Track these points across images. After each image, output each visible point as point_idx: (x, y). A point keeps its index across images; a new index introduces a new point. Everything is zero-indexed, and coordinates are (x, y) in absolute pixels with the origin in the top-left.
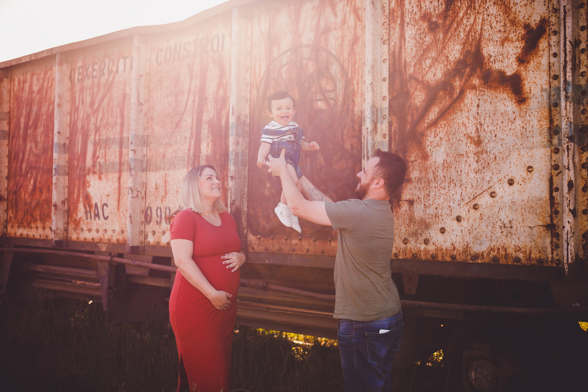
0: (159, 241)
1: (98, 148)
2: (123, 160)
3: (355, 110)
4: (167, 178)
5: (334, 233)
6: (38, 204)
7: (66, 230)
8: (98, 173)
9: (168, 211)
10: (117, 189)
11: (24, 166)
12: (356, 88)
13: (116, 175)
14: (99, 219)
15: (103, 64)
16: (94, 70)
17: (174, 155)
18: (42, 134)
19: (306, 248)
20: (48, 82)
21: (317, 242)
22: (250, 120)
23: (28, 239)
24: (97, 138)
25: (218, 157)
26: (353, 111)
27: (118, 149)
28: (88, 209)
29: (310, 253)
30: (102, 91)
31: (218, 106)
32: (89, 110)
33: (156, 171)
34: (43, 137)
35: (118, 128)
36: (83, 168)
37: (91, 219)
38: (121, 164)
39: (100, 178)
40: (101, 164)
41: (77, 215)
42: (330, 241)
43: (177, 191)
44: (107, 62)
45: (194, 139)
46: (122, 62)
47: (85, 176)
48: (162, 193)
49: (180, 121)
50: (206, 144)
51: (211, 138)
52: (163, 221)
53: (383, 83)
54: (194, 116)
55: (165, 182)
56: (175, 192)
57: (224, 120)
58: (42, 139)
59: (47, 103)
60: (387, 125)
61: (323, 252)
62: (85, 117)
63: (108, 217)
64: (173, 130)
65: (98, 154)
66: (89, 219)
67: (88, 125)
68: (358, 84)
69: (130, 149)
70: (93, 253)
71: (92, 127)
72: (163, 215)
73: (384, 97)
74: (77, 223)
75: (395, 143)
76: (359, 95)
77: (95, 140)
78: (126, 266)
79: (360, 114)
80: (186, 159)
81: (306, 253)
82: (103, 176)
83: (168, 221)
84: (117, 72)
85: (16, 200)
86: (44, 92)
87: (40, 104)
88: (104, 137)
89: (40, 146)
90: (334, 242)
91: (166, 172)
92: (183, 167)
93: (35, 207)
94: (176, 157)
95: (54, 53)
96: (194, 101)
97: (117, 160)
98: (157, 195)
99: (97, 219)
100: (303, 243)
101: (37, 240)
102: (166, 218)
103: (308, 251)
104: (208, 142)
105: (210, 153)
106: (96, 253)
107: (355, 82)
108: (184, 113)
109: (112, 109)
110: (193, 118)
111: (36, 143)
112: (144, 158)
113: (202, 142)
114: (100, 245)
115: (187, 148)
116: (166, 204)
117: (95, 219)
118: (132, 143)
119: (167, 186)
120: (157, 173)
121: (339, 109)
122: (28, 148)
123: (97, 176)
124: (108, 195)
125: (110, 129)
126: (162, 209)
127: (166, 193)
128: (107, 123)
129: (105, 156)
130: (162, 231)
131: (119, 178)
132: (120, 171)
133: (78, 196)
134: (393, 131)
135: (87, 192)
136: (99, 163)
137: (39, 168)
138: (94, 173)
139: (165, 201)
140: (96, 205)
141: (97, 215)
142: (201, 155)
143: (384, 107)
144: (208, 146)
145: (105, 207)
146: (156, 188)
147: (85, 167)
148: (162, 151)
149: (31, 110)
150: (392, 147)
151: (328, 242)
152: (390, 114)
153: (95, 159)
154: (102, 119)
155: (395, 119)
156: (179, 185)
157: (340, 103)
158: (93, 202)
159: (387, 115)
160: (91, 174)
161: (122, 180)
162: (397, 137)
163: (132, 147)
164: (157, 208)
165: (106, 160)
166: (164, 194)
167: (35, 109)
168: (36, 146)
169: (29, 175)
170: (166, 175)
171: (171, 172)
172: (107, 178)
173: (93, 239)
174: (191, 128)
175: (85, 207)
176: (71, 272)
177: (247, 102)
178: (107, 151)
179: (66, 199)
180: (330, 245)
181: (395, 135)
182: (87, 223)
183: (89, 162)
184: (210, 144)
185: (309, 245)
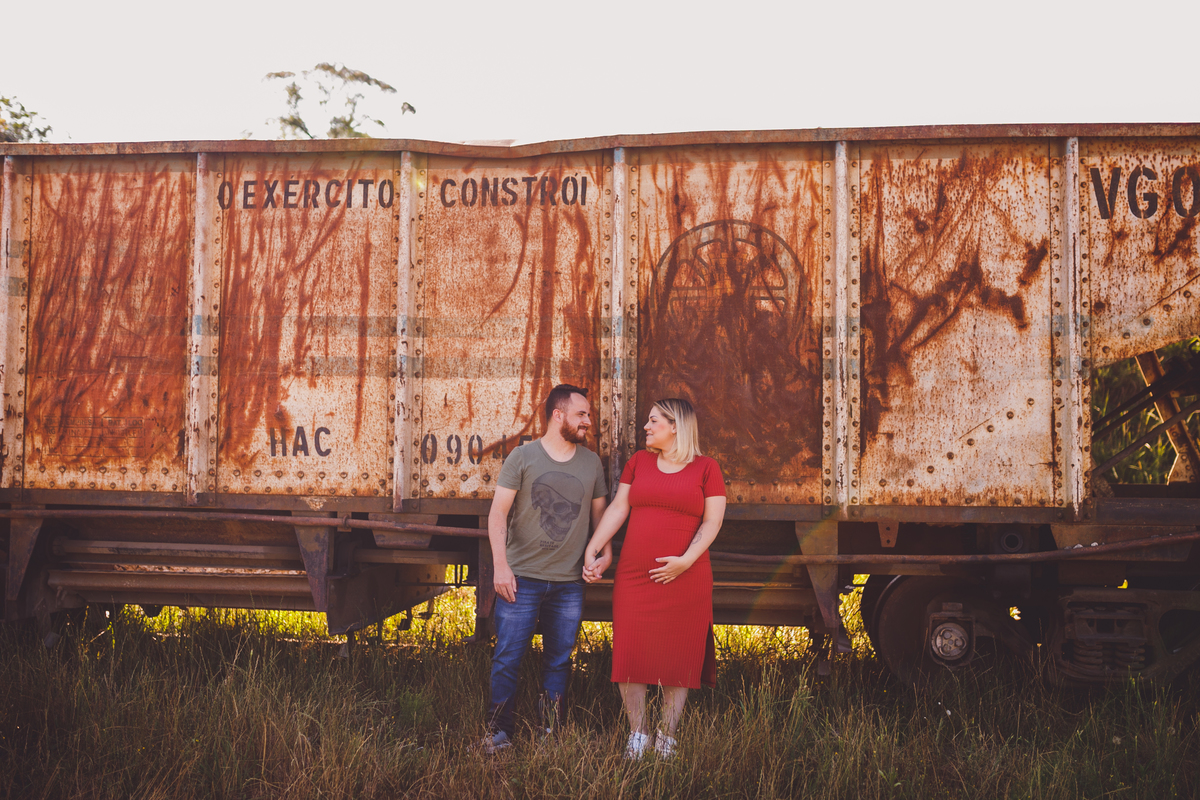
0: (455, 490)
1: (309, 331)
2: (367, 355)
3: (814, 315)
4: (472, 390)
5: (781, 474)
6: (134, 426)
7: (212, 473)
8: (308, 376)
9: (475, 443)
10: (354, 404)
11: (94, 353)
12: (814, 288)
13: (354, 380)
14: (307, 454)
15: (312, 187)
16: (288, 194)
17: (488, 354)
18: (145, 296)
19: (737, 495)
20: (159, 199)
21: (755, 487)
22: (638, 313)
23: (94, 491)
24: (306, 313)
25: (582, 364)
26: (810, 317)
27: (355, 335)
28: (279, 436)
29: (744, 500)
30: (314, 234)
31: (580, 288)
32: (283, 263)
33: (446, 377)
34: (148, 300)
35: (356, 302)
36: (274, 365)
37: (284, 454)
38: (362, 361)
39: (313, 384)
40: (316, 361)
41: (247, 448)
42: (775, 485)
43: (498, 412)
44: (323, 184)
45: (536, 332)
46: (358, 189)
47: (275, 380)
48: (460, 412)
49: (502, 303)
50: (560, 343)
51: (570, 334)
52: (465, 458)
53: (853, 286)
54: (534, 298)
55: (469, 397)
56: (493, 413)
57: (590, 308)
58: (147, 304)
59: (158, 238)
60: (859, 339)
61: (763, 499)
62: (273, 275)
63: (328, 452)
64: (486, 315)
65: (308, 341)
66: (279, 455)
67: (282, 289)
68: (816, 283)
69: (401, 341)
70: (288, 513)
71: (290, 293)
72: (465, 449)
73: (855, 304)
74: (245, 463)
75: (869, 363)
76: (818, 297)
77: (300, 317)
78: (375, 534)
79: (819, 322)
80: (519, 362)
81: (737, 502)
82: (319, 381)
83: (476, 460)
84: (349, 203)
85: (64, 416)
86: (148, 215)
87: (137, 237)
88: (323, 314)
89: (141, 317)
90: (781, 486)
91: (470, 380)
92: (511, 374)
93: (126, 432)
94: (493, 358)
95: (193, 150)
96: (532, 274)
97: (355, 354)
98: (447, 417)
99: (301, 454)
100: (732, 488)
101: (123, 494)
102: (471, 454)
103: (740, 498)
104: (564, 340)
105: (568, 356)
106: (293, 513)
107: (813, 280)
108: (510, 290)
109: (340, 267)
110: (531, 300)
111: (130, 313)
112: (418, 355)
113: (555, 339)
114: (307, 499)
115: (521, 346)
116: (471, 430)
117: (295, 454)
118: (403, 330)
119: (473, 403)
120: (448, 381)
121: (792, 313)
122: (106, 318)
123: (305, 381)
124: (332, 414)
125: (336, 301)
126: (463, 439)
127: (471, 414)
128: (330, 290)
129: (327, 346)
130: (460, 474)
131: (360, 387)
132: (361, 374)
133: (255, 415)
134: (866, 347)
135: (281, 407)
136: (312, 359)
137: (141, 358)
138: (299, 374)
139: (470, 426)
140: (301, 431)
141: (305, 449)
142: (552, 359)
143: (854, 316)
144: (564, 345)
145: (322, 434)
146: (446, 405)
147: (277, 363)
148: (458, 345)
149: (110, 247)
150: (866, 367)
151: (773, 487)
152: (862, 326)
153: (302, 352)
154: (315, 283)
155: (869, 333)
156: (501, 403)
157: (792, 305)
158: (294, 426)
159: (858, 326)
160: (292, 377)
161: (365, 389)
162: (872, 355)
163: (405, 337)
164: (451, 438)
165: (327, 354)
166: (466, 416)
167: (122, 245)
168: (130, 316)
169: (112, 371)
170: (469, 384)
171: (483, 380)
172: (328, 385)
173: (290, 489)
174: (530, 316)
175: (271, 433)
176: (196, 551)
177: (633, 286)
178: (330, 339)
179: (213, 418)
180: (776, 490)
181: (869, 353)
182: (274, 461)
183: (286, 352)
184: (568, 344)
185: (742, 491)
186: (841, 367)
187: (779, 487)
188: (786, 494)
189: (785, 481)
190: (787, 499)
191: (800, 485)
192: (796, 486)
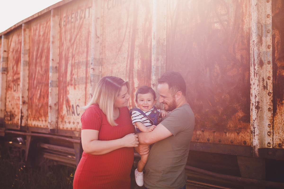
1: (74, 68)
2: (88, 76)
3: (244, 27)
5: (228, 127)
6: (42, 106)
7: (57, 122)
8: (74, 85)
10: (85, 95)
11: (35, 82)
12: (244, 11)
13: (84, 86)
14: (75, 115)
15: (77, 14)
16: (72, 18)
17: (117, 71)
18: (44, 61)
19: (207, 137)
20: (48, 29)
21: (215, 133)
22: (167, 43)
23: (38, 128)
24: (73, 62)
25: (145, 71)
26: (242, 29)
27: (85, 68)
28: (68, 109)
29: (210, 141)
30: (76, 31)
31: (146, 34)
32: (69, 44)
34: (45, 63)
35: (85, 55)
36: (65, 82)
37: (70, 115)
38: (86, 78)
39: (75, 88)
40: (75, 79)
41: (62, 113)
42: (226, 133)
44: (79, 11)
45: (129, 58)
46: (87, 10)
47: (66, 87)
49: (121, 47)
50: (137, 62)
51: (140, 57)
53: (267, 4)
54: (130, 43)
57: (149, 44)
58: (45, 64)
59: (47, 42)
60: (271, 37)
61: (220, 141)
62: (67, 49)
63: (79, 114)
64: (117, 53)
65: (73, 72)
67: (68, 53)
68: (246, 7)
69: (91, 68)
70: (71, 137)
71: (70, 55)
73: (268, 15)
74: (63, 118)
75: (278, 52)
76: (247, 16)
77: (72, 63)
79: (248, 31)
80: (125, 73)
81: (207, 142)
82: (76, 87)
84: (85, 17)
85: (32, 103)
86: (46, 35)
87: (44, 43)
88: (77, 61)
89: (43, 69)
90: (228, 134)
93: (41, 108)
94: (119, 72)
95: (50, 9)
96: (130, 32)
97: (85, 76)
99: (73, 115)
100: (205, 133)
101: (42, 129)
103: (208, 140)
104: (139, 60)
105: (140, 68)
106: (73, 138)
107: (244, 6)
108: (123, 41)
109: (82, 42)
110: (129, 44)
111: (42, 67)
112: (100, 73)
113: (135, 60)
114: (75, 132)
115: (125, 65)
117: (72, 115)
118: (92, 63)
121: (231, 28)
122: (37, 71)
123: (73, 87)
124: (79, 99)
125: (81, 55)
128: (79, 52)
129: (78, 73)
131: (86, 88)
132: (86, 83)
133: (63, 100)
134: (276, 42)
135: (68, 97)
136: (74, 78)
137: (43, 83)
138: (71, 85)
140: (73, 106)
141: (73, 113)
142: (134, 70)
143: (268, 23)
144: (138, 63)
145: (78, 107)
147: (66, 81)
148: (110, 68)
149: (39, 47)
150: (276, 55)
151: (224, 134)
152: (273, 29)
153: (72, 76)
154: (76, 49)
155: (277, 32)
157: (232, 23)
158: (71, 104)
159: (271, 29)
160: (70, 86)
161: (87, 89)
162: (279, 47)
163: (92, 66)
165: (78, 76)
167: (41, 46)
168: (41, 69)
169: (38, 88)
172: (79, 88)
173: (71, 128)
174: (128, 51)
175: (67, 107)
177: (165, 29)
178: (79, 70)
179: (57, 102)
180: (226, 135)
181: (277, 46)
182: (68, 118)
183: (68, 78)
184: (140, 62)
185: (209, 135)
186: (254, 56)
187: (227, 134)
188: (231, 139)
189: (231, 131)
190: (232, 142)
191: (238, 133)
192: (236, 134)
